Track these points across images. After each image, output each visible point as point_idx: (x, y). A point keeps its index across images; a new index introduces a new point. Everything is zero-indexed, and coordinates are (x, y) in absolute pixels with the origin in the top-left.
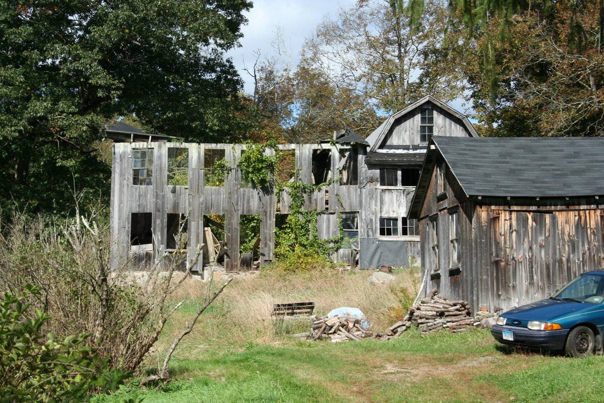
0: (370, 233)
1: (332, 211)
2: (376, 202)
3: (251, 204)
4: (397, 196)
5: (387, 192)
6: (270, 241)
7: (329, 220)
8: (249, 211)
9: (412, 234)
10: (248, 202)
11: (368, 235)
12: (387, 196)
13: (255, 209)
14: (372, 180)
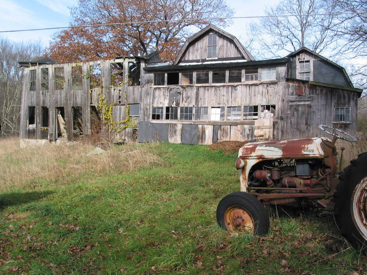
0: (146, 118)
1: (123, 103)
2: (150, 96)
3: (77, 99)
4: (163, 92)
5: (157, 89)
6: (88, 122)
7: (120, 109)
8: (76, 104)
9: (172, 118)
10: (76, 99)
11: (144, 120)
12: (157, 93)
13: (80, 103)
14: (148, 82)
